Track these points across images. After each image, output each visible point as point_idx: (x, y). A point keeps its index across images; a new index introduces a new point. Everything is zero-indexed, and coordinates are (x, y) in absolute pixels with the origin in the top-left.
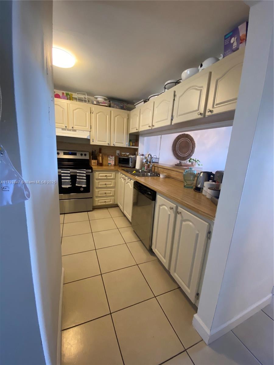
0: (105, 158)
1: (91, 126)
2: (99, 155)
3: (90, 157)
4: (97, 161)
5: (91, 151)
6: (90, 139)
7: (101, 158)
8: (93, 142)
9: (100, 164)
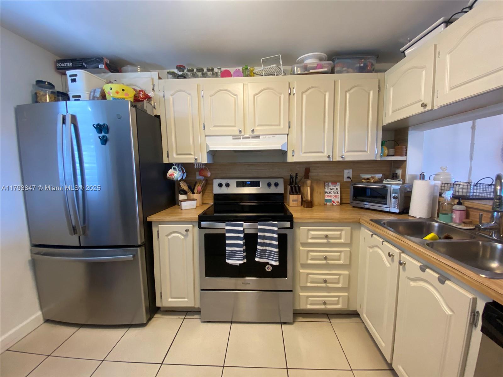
0: (317, 189)
1: (289, 122)
2: (304, 184)
3: (285, 189)
4: (300, 196)
5: (287, 175)
6: (286, 152)
7: (309, 188)
8: (293, 155)
9: (308, 204)
